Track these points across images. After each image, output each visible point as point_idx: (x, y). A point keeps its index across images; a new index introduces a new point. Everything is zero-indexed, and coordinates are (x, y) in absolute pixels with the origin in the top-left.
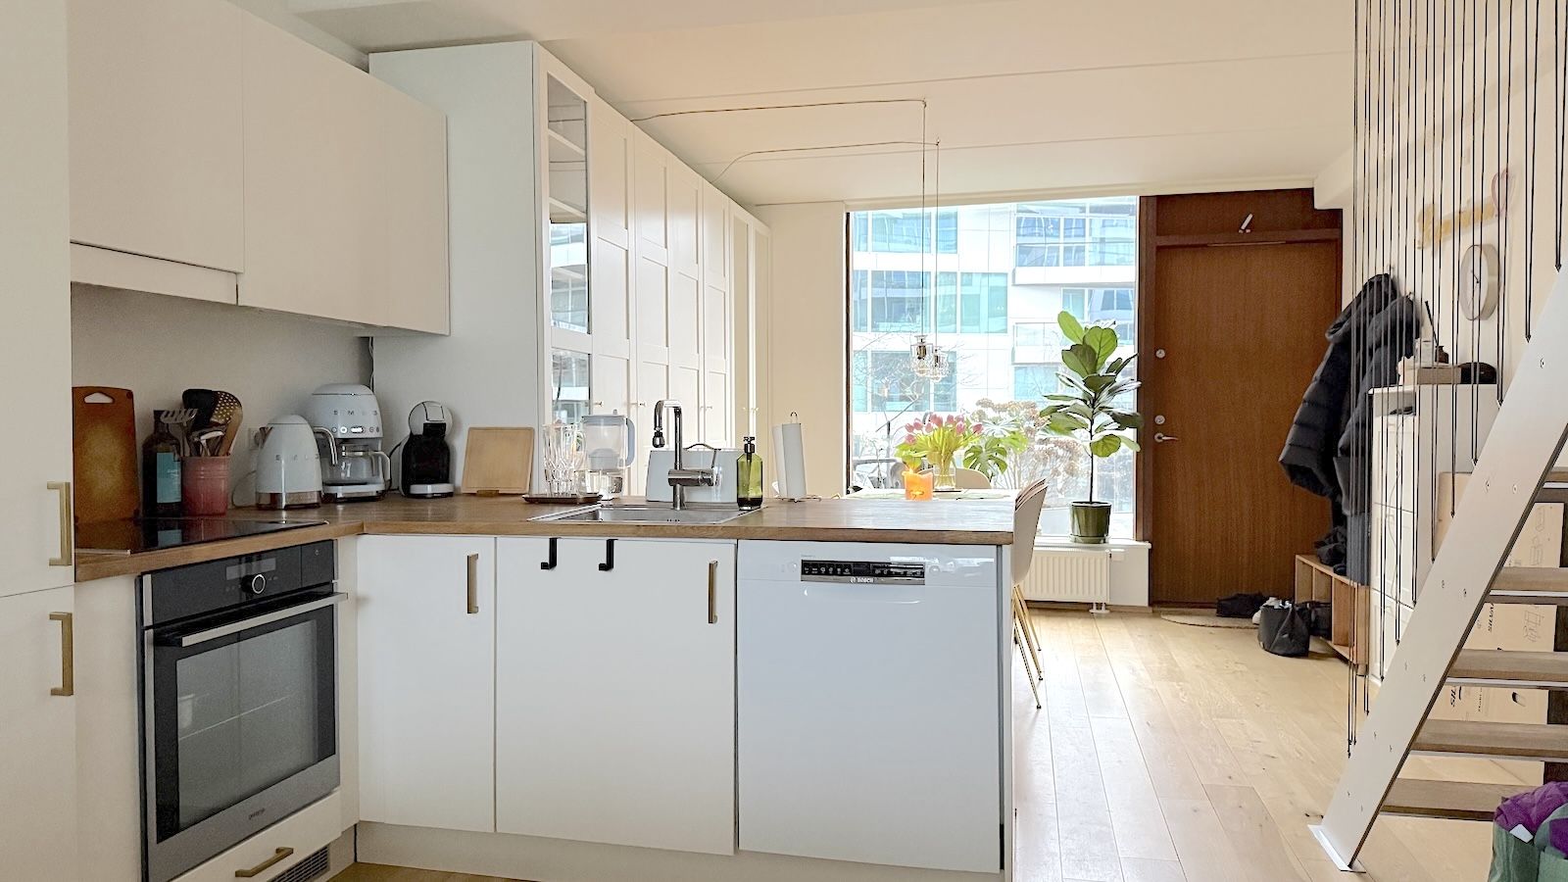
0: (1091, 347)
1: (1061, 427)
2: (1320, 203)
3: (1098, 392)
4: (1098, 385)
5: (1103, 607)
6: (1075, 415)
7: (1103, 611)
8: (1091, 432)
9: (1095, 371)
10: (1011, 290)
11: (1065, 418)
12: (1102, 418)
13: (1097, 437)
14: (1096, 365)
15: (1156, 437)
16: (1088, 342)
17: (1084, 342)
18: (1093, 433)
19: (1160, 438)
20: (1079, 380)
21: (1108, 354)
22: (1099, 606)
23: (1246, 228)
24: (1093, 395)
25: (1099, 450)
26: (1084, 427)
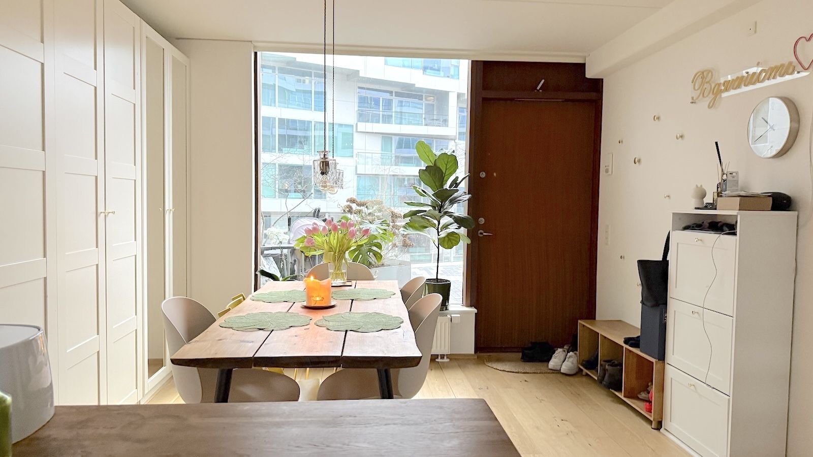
0: (440, 168)
1: (417, 225)
2: (590, 74)
3: (443, 201)
4: (444, 197)
5: (445, 357)
6: (429, 218)
7: (446, 360)
8: (438, 230)
9: (442, 186)
10: (355, 135)
11: (420, 219)
12: (446, 220)
13: (443, 234)
14: (443, 181)
15: (479, 232)
16: (439, 164)
17: (435, 164)
18: (440, 230)
19: (481, 233)
20: (430, 192)
21: (451, 174)
22: (442, 356)
23: (540, 89)
24: (440, 203)
25: (446, 243)
26: (433, 225)
